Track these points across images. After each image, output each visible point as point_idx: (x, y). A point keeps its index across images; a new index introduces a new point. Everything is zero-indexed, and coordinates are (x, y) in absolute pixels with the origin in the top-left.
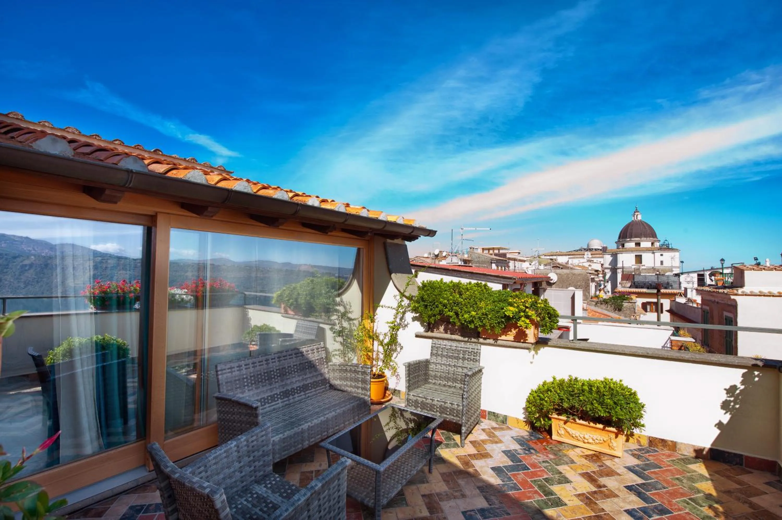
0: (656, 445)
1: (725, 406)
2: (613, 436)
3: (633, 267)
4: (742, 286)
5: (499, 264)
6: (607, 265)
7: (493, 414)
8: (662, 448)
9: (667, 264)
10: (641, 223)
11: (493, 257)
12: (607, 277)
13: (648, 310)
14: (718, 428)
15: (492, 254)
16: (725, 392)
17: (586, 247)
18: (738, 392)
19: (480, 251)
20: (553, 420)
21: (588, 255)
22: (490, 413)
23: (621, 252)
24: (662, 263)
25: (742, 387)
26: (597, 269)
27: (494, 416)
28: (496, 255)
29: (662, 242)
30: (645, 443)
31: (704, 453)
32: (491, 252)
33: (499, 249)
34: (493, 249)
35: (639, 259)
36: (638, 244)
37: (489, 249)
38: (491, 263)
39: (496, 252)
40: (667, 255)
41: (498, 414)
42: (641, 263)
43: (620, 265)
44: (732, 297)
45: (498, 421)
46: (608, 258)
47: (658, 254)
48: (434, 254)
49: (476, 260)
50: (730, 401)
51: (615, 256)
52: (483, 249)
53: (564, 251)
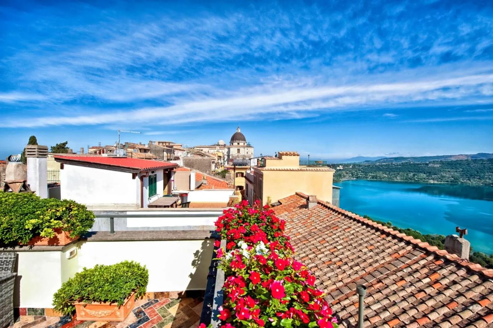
0: (158, 297)
1: (194, 263)
2: (117, 308)
3: (236, 154)
4: (265, 166)
5: (168, 152)
6: (226, 153)
7: (32, 310)
8: (162, 297)
9: (250, 153)
10: (240, 134)
11: (166, 148)
12: (226, 159)
13: (238, 176)
14: (190, 277)
15: (164, 146)
16: (194, 255)
17: (217, 144)
18: (200, 254)
19: (157, 144)
20: (76, 306)
21: (218, 148)
22: (29, 309)
23: (232, 147)
24: (247, 153)
25: (202, 251)
26: (220, 155)
27: (34, 311)
28: (167, 146)
29: (247, 143)
30: (152, 297)
31: (183, 294)
32: (164, 144)
33: (169, 143)
34: (165, 143)
35: (239, 150)
36: (238, 144)
37: (163, 143)
38: (164, 151)
39: (167, 144)
40: (249, 149)
41: (36, 309)
42: (239, 153)
43: (231, 154)
44: (262, 171)
45: (37, 314)
46: (226, 150)
47: (246, 149)
48: (121, 144)
49: (154, 149)
50: (196, 260)
51: (229, 149)
52: (159, 143)
53: (207, 145)
